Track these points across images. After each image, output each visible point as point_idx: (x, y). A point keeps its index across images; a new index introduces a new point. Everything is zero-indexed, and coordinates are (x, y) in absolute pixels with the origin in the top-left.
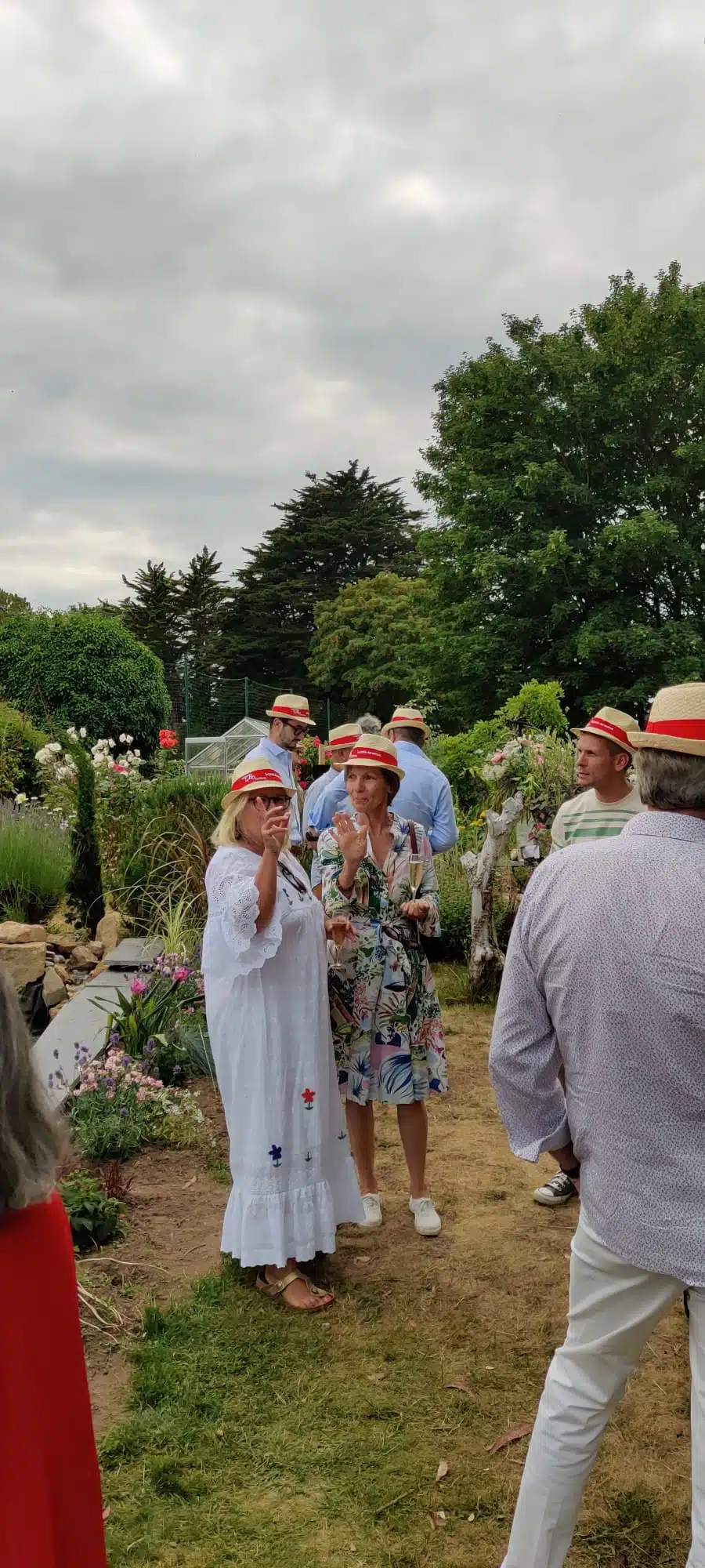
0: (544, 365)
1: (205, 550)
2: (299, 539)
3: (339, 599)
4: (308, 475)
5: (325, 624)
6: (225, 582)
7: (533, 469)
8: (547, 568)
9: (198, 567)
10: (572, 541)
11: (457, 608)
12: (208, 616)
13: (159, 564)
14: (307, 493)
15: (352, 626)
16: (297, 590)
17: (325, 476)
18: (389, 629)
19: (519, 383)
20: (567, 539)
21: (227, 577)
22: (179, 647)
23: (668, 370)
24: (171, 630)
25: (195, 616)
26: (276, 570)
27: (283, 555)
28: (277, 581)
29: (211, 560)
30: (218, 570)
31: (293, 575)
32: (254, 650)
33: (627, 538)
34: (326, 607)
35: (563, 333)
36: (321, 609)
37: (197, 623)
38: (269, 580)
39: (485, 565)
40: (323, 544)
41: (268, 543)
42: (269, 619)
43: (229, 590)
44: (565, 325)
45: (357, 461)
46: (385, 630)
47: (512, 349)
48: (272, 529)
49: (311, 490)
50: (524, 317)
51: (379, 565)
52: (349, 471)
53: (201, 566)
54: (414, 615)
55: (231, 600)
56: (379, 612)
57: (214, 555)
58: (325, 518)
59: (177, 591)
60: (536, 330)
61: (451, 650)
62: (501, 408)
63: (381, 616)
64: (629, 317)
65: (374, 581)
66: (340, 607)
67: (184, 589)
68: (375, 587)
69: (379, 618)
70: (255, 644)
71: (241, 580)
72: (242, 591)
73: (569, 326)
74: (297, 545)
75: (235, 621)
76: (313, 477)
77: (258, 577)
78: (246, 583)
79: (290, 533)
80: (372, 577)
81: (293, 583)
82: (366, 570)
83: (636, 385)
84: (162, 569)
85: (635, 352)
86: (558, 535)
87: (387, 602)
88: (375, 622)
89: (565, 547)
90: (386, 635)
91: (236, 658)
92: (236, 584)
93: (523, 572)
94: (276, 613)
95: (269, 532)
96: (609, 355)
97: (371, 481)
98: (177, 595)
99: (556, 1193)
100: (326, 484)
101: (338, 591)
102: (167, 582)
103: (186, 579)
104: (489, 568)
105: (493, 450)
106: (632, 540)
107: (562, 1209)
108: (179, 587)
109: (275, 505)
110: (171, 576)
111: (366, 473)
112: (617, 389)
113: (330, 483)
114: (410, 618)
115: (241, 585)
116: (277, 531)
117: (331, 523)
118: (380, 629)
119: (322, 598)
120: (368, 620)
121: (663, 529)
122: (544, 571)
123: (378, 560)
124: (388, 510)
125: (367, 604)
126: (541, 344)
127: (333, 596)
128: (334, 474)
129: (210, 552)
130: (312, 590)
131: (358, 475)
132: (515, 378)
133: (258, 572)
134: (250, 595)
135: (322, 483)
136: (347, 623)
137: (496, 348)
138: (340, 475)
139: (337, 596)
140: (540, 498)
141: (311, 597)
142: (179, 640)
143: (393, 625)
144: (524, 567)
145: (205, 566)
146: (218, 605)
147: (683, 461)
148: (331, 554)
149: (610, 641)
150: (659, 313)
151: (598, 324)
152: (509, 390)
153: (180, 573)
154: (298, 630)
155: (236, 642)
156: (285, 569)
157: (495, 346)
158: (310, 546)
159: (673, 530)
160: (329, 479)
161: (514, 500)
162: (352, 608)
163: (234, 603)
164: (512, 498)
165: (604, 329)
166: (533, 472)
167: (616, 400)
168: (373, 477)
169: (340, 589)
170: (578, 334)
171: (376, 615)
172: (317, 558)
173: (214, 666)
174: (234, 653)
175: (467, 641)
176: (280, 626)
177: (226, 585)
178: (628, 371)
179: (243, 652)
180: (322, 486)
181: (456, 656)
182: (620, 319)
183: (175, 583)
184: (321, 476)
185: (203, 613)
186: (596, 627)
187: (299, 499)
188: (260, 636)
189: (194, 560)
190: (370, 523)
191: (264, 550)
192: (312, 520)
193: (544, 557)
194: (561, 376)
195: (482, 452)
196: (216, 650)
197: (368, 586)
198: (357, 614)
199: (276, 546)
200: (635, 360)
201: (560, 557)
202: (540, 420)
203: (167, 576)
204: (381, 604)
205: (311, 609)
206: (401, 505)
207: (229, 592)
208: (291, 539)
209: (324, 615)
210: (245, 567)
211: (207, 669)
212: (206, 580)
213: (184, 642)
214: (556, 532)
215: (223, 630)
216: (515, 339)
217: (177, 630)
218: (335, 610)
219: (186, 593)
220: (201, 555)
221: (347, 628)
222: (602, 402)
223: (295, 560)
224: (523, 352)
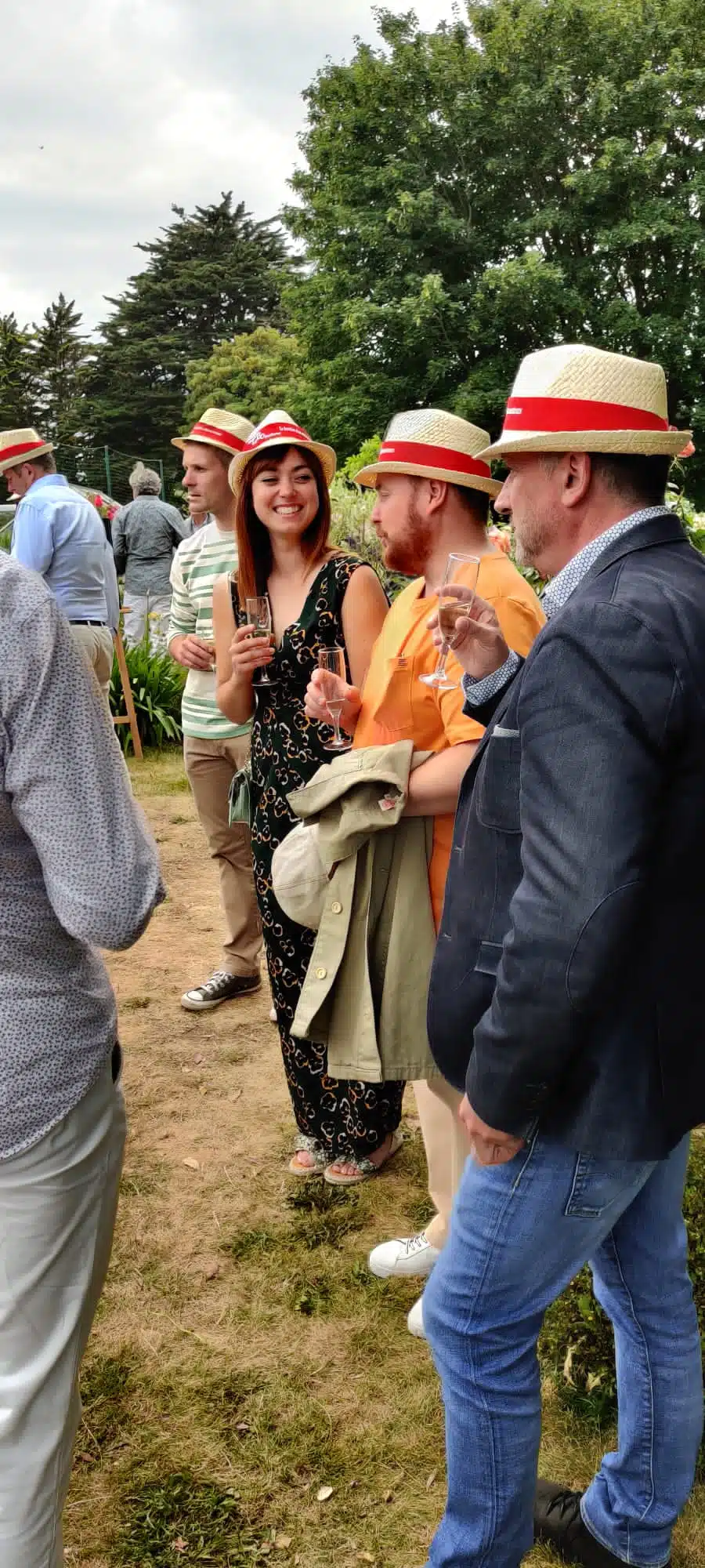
0: (420, 72)
1: (61, 298)
2: (167, 287)
3: (213, 358)
4: (175, 210)
5: (199, 387)
6: (87, 337)
7: (407, 200)
8: (421, 318)
9: (54, 319)
10: (450, 287)
11: (327, 366)
12: (69, 377)
13: (9, 314)
14: (174, 232)
15: (228, 389)
16: (168, 347)
17: (194, 211)
18: (269, 392)
19: (391, 93)
20: (444, 286)
21: (89, 331)
22: (39, 413)
23: (557, 83)
24: (29, 393)
25: (53, 378)
26: (142, 323)
27: (151, 305)
28: (143, 336)
29: (69, 310)
30: (78, 323)
31: (161, 329)
32: (123, 417)
33: (508, 283)
34: (199, 367)
35: (441, 31)
36: (194, 370)
37: (58, 384)
38: (135, 335)
39: (355, 315)
40: (193, 292)
41: (133, 291)
42: (138, 380)
43: (90, 347)
44: (444, 22)
45: (230, 193)
46: (265, 394)
47: (383, 49)
48: (137, 274)
49: (178, 227)
50: (398, 11)
51: (259, 319)
52: (222, 206)
53: (57, 318)
54: (295, 377)
55: (94, 359)
56: (258, 373)
57: (72, 304)
58: (195, 262)
59: (32, 347)
60: (412, 27)
61: (319, 413)
62: (371, 124)
63: (259, 377)
64: (515, 14)
65: (252, 336)
66: (213, 367)
67: (40, 345)
68: (254, 344)
69: (258, 381)
70: (122, 409)
71: (104, 335)
72: (106, 349)
73: (447, 24)
74: (164, 295)
75: (98, 384)
76: (180, 211)
77: (123, 331)
78: (110, 339)
79: (156, 280)
80: (250, 332)
81: (160, 338)
82: (242, 325)
83: (522, 99)
84: (13, 320)
85: (522, 57)
86: (433, 280)
87: (266, 361)
88: (254, 385)
89: (442, 295)
90: (266, 398)
91: (102, 425)
92: (99, 339)
93: (397, 324)
94: (146, 374)
95: (133, 278)
96: (493, 61)
97: (247, 218)
98: (33, 352)
99: (206, 997)
100: (196, 221)
101: (212, 349)
102: (20, 337)
103: (41, 333)
104: (359, 319)
105: (364, 175)
106: (514, 286)
107: (209, 1015)
108: (34, 343)
109: (139, 246)
110: (26, 328)
111: (240, 208)
112: (501, 102)
113: (201, 219)
114: (292, 380)
115: (104, 340)
116: (141, 277)
117: (200, 267)
118: (259, 392)
119: (195, 357)
120: (245, 382)
121: (548, 273)
122: (418, 322)
123: (258, 313)
124: (265, 254)
125: (243, 365)
126: (417, 45)
127: (207, 354)
128: (205, 208)
129: (68, 301)
130: (184, 348)
131: (232, 211)
132: (386, 85)
133: (122, 325)
134: (113, 353)
135: (192, 220)
136: (223, 385)
137: (365, 50)
138: (211, 210)
139: (211, 355)
140: (416, 235)
141: (183, 356)
142: (38, 404)
143: (274, 388)
144: (397, 317)
145: (62, 317)
146: (81, 363)
147: (573, 192)
148: (205, 306)
149: (489, 402)
150: (549, 11)
151: (482, 23)
152: (380, 101)
153: (34, 326)
154: (170, 394)
155: (100, 406)
156: (153, 323)
157: (362, 45)
158: (180, 295)
159: (558, 274)
160: (199, 215)
161: (385, 238)
162: (229, 368)
163: (97, 363)
164: (384, 235)
165: (490, 29)
166: (406, 204)
167: (499, 117)
168: (249, 214)
169: (214, 346)
170: (460, 35)
171: (255, 376)
172: (189, 310)
173: (78, 435)
174: (99, 420)
175: (337, 403)
176: (151, 389)
177: (88, 341)
178: (515, 81)
179: (110, 419)
180: (192, 223)
181: (325, 420)
182: (505, 16)
183: (29, 337)
184: (190, 211)
185: (62, 373)
186: (476, 387)
187: (166, 239)
188: (128, 400)
189: (48, 310)
190: (248, 269)
191: (130, 300)
192: (181, 264)
193: (419, 305)
194: (438, 84)
195: (351, 179)
196: (79, 417)
197: (246, 343)
198: (233, 375)
199: (144, 293)
200: (523, 68)
201: (437, 306)
202: (415, 139)
203: (19, 328)
204: (259, 363)
205: (183, 369)
206: (281, 248)
207: (91, 349)
208: (157, 287)
209: (198, 376)
210: (108, 320)
211: (70, 439)
212: (65, 335)
213: (46, 407)
214: (430, 276)
215: (87, 394)
216: (387, 38)
217: (34, 393)
218: (209, 370)
219: (42, 349)
220: (57, 304)
221: (223, 392)
222: (485, 120)
223: (164, 312)
224: (396, 55)
